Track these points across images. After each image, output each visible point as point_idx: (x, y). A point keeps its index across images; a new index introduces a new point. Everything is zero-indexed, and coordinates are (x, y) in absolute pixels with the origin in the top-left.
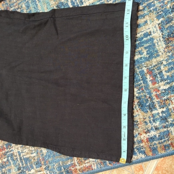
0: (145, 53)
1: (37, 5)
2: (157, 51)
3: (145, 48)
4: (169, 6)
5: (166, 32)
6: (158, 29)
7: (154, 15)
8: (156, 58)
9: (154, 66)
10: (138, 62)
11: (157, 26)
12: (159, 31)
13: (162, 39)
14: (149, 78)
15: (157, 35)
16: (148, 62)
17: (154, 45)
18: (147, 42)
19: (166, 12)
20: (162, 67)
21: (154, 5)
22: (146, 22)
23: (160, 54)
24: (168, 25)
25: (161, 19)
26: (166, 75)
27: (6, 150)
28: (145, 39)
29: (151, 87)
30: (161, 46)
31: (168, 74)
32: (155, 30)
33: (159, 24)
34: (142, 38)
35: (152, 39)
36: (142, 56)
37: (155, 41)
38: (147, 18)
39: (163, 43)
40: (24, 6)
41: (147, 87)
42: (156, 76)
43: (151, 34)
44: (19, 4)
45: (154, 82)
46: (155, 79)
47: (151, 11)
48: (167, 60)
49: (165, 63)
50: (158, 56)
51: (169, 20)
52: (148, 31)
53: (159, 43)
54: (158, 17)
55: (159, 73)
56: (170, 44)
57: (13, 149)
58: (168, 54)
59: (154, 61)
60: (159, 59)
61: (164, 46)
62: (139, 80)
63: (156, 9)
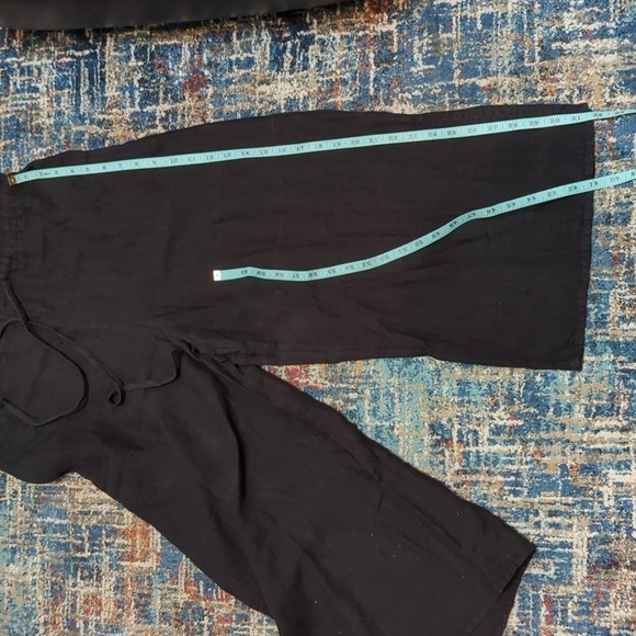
0: (553, 571)
1: (393, 404)
2: (571, 577)
3: (556, 564)
4: (613, 519)
5: (595, 555)
6: (586, 545)
7: (586, 521)
8: (565, 585)
9: (559, 597)
10: (537, 580)
11: (585, 539)
12: (585, 549)
13: (585, 563)
14: (544, 611)
15: (581, 552)
16: (551, 586)
17: (571, 565)
18: (561, 555)
19: (606, 526)
20: (570, 604)
21: (592, 508)
22: (570, 526)
23: (575, 583)
24: (602, 547)
25: (596, 533)
26: (571, 617)
27: (234, 625)
28: (559, 550)
29: (543, 624)
30: (580, 572)
31: (576, 618)
32: (580, 544)
33: (589, 539)
34: (556, 547)
35: (571, 556)
36: (547, 574)
37: (574, 560)
38: (574, 520)
39: (585, 568)
40: (367, 392)
41: (535, 624)
42: (556, 612)
43: (571, 547)
44: (359, 384)
45: (549, 620)
46: (552, 616)
47: (583, 513)
48: (580, 597)
49: (576, 599)
50: (571, 584)
51: (606, 541)
52: (569, 541)
53: (579, 567)
54: (592, 528)
55: (562, 611)
56: (594, 576)
57: (251, 628)
58: (586, 588)
59: (562, 590)
60: (570, 589)
61: (585, 574)
62: (528, 608)
63: (592, 514)
